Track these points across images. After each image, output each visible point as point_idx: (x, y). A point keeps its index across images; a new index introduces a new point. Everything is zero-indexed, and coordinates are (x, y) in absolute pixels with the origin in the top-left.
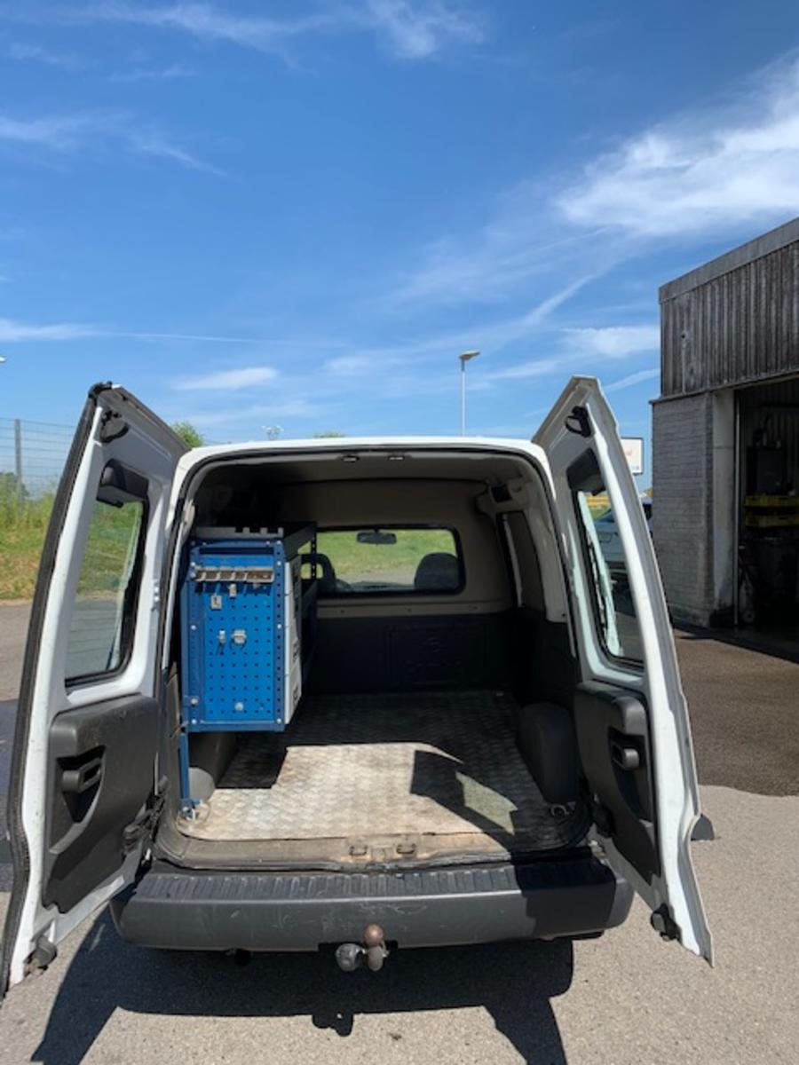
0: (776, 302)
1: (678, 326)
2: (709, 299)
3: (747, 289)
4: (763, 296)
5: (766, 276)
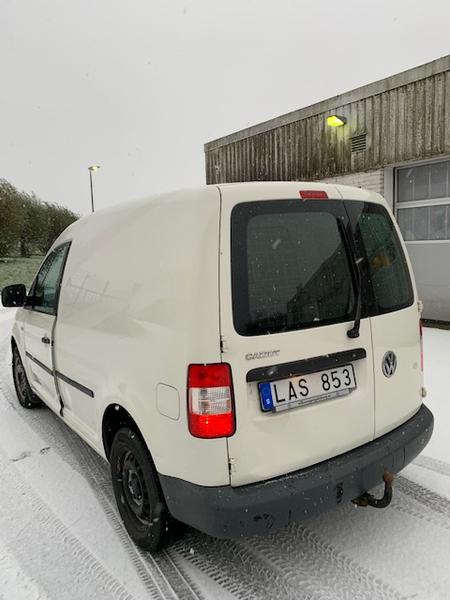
0: (258, 157)
1: (214, 164)
2: (228, 152)
3: (246, 150)
4: (253, 154)
5: (254, 145)
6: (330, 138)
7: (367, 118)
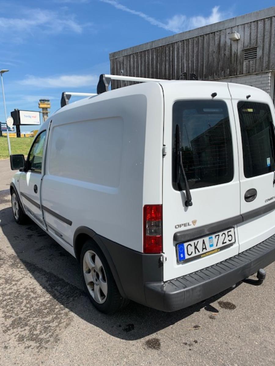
0: (160, 64)
1: (118, 68)
2: (132, 60)
3: (149, 58)
4: (155, 61)
5: (155, 55)
6: (225, 50)
7: (259, 35)
